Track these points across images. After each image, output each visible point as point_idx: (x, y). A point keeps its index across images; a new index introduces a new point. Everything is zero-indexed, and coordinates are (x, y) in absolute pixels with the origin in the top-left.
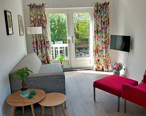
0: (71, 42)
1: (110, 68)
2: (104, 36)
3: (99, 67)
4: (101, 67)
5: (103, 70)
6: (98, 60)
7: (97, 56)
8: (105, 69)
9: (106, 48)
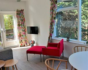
0: (3, 32)
1: (28, 44)
2: (23, 27)
3: (22, 45)
4: (23, 44)
5: (24, 46)
6: (21, 41)
7: (21, 38)
8: (25, 45)
9: (25, 34)
